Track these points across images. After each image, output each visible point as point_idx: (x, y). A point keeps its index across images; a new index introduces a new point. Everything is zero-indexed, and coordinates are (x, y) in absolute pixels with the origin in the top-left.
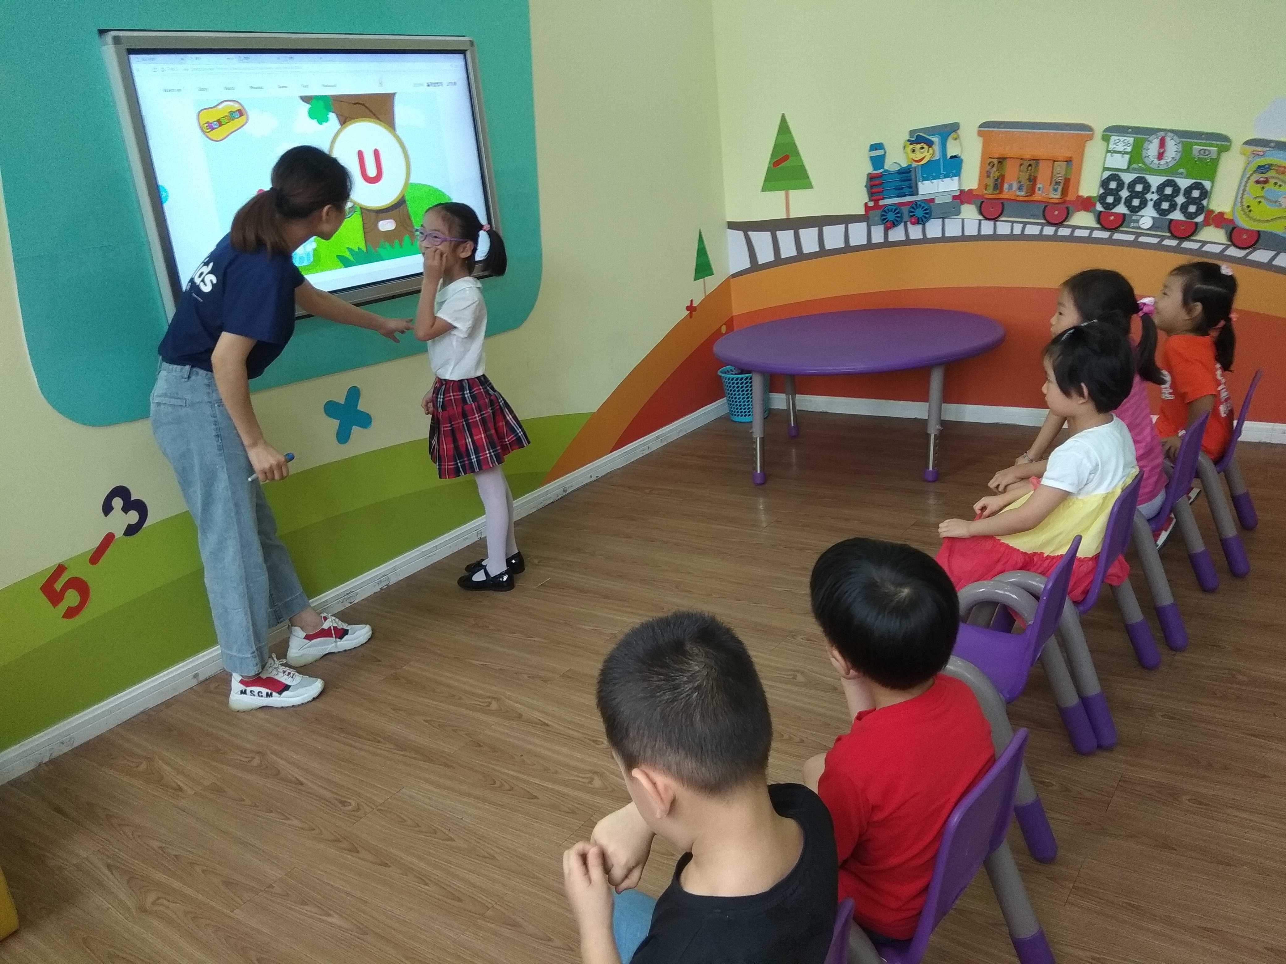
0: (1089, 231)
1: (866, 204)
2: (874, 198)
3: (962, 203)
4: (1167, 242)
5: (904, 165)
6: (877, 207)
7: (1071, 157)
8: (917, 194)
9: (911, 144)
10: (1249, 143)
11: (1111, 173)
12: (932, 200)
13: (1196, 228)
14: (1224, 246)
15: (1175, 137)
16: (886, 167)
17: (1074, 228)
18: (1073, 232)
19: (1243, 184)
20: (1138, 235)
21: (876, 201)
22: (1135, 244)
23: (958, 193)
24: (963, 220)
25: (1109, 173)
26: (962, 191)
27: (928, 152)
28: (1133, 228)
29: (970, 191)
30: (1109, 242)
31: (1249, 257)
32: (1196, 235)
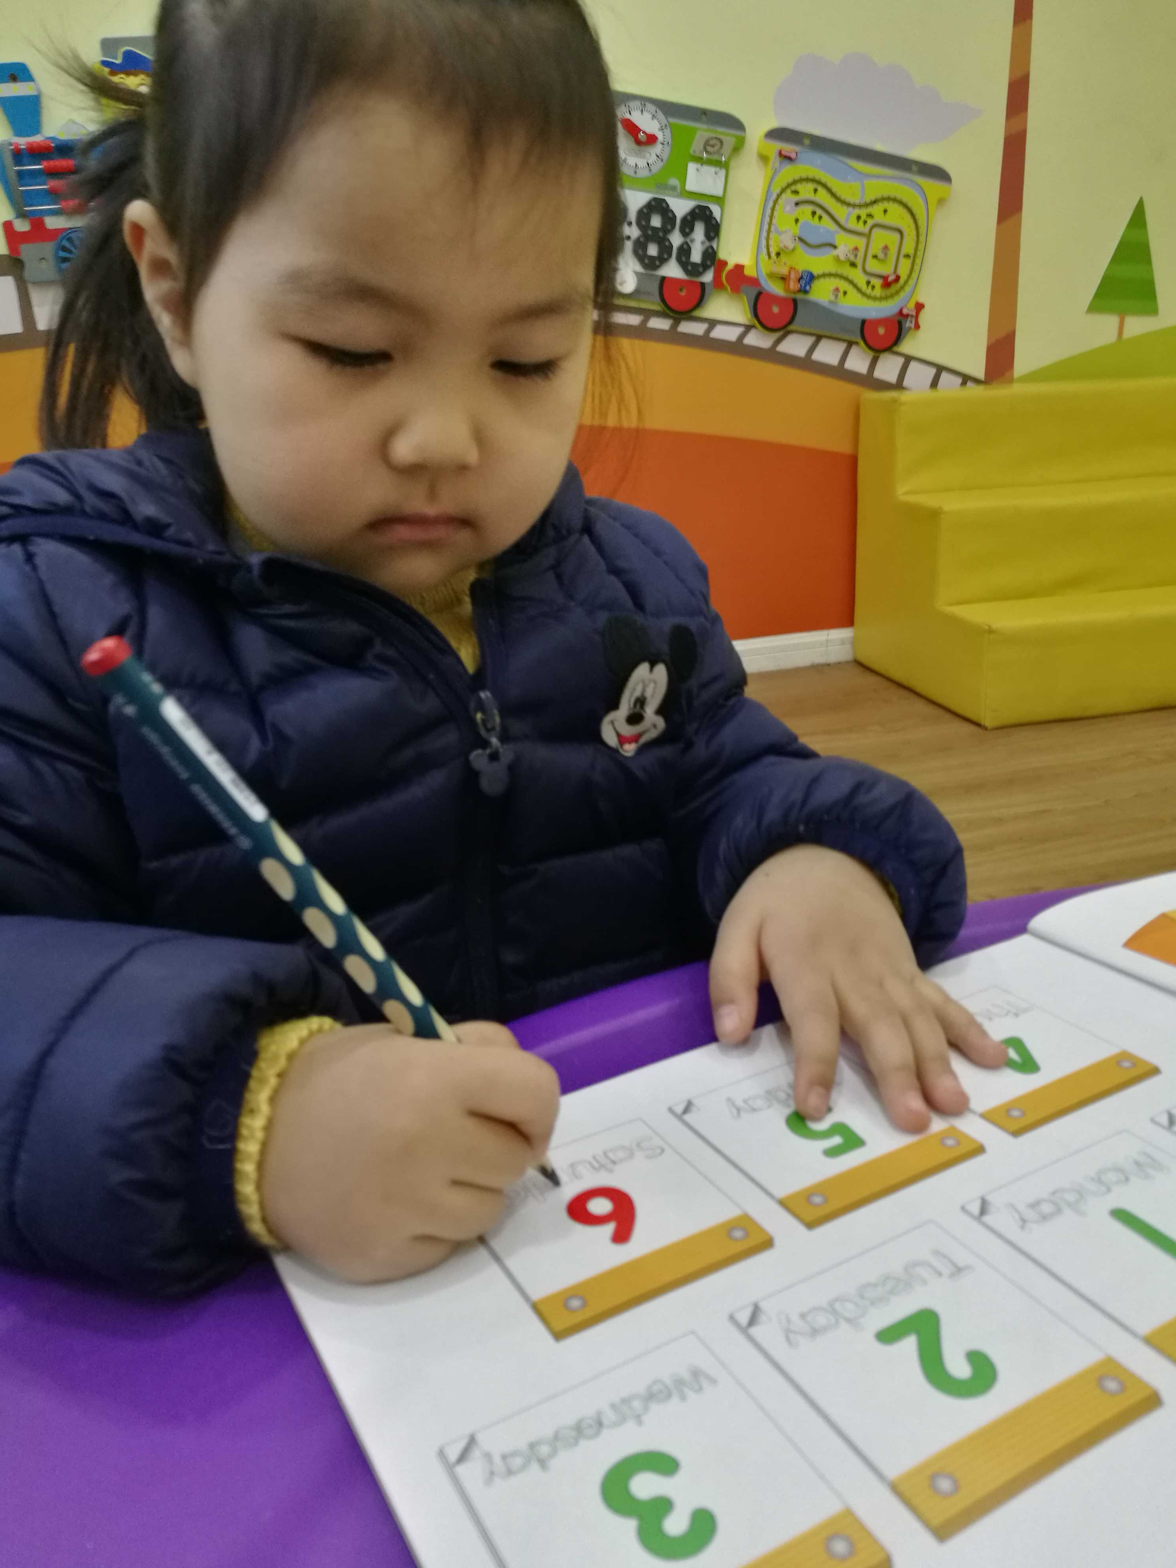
1: (8, 226)
4: (655, 323)
6: (38, 233)
10: (775, 134)
13: (701, 295)
14: (744, 329)
15: (660, 115)
16: (49, 130)
19: (768, 213)
21: (35, 219)
31: (782, 347)
32: (701, 309)
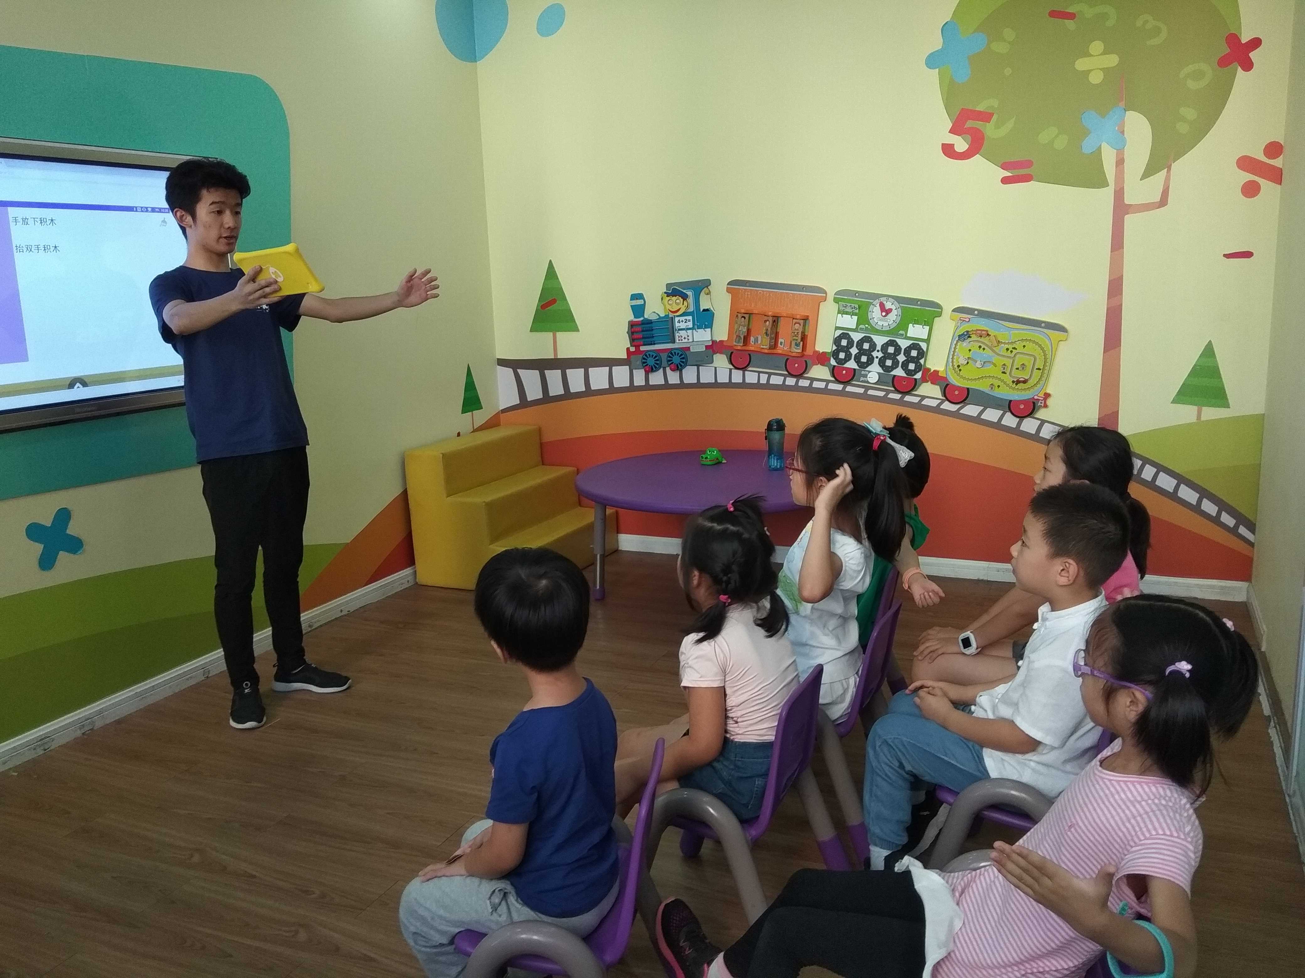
0: (825, 383)
1: (628, 349)
2: (634, 344)
3: (715, 352)
4: (891, 396)
5: (662, 315)
6: (638, 352)
7: (808, 316)
8: (674, 342)
9: (667, 296)
10: (956, 310)
11: (841, 332)
12: (688, 348)
13: (915, 385)
14: (940, 401)
15: (896, 303)
16: (646, 316)
17: (812, 380)
18: (811, 384)
19: (954, 346)
20: (867, 388)
21: (637, 347)
22: (864, 396)
23: (710, 343)
24: (716, 368)
25: (840, 332)
26: (713, 342)
27: (683, 304)
28: (862, 382)
29: (721, 342)
30: (842, 393)
31: (963, 411)
32: (916, 391)
